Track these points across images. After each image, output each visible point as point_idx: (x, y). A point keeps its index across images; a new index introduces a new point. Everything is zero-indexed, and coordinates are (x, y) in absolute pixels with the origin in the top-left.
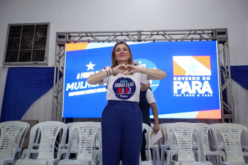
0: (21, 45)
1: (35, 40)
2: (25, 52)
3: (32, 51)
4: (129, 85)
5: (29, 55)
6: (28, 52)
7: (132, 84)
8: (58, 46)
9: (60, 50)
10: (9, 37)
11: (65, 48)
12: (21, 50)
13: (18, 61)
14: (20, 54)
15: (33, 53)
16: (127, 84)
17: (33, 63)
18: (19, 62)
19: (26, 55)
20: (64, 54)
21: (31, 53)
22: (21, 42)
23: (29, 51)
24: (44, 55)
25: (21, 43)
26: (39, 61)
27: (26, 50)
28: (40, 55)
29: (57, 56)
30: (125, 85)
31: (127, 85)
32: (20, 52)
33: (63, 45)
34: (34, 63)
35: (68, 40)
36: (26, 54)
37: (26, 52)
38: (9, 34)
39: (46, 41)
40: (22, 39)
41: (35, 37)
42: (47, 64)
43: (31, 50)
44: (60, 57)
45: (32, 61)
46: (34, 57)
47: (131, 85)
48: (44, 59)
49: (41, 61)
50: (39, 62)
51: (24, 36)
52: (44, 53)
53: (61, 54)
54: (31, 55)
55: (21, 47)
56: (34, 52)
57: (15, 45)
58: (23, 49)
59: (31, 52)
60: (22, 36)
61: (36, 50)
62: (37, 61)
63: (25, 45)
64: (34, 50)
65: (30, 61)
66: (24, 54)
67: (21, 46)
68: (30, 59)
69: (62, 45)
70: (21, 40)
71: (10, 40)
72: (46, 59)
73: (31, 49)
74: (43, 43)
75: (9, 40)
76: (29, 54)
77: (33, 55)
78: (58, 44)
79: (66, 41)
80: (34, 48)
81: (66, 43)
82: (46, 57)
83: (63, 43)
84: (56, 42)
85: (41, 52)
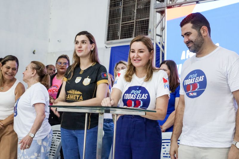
0: (122, 16)
1: (137, 7)
2: (126, 26)
3: (135, 22)
4: (141, 97)
5: (131, 29)
6: (130, 25)
7: (145, 97)
10: (110, 8)
11: (165, 16)
12: (123, 23)
13: (119, 38)
14: (122, 28)
16: (138, 96)
18: (121, 38)
19: (128, 29)
21: (133, 26)
22: (123, 12)
23: (132, 23)
24: (147, 27)
25: (123, 14)
27: (128, 22)
28: (144, 27)
29: (156, 28)
32: (122, 26)
35: (170, 3)
36: (128, 27)
37: (128, 25)
38: (111, 3)
39: (150, 7)
40: (123, 8)
41: (137, 3)
43: (133, 22)
44: (162, 28)
46: (137, 31)
48: (148, 32)
51: (125, 4)
52: (148, 24)
55: (122, 20)
56: (136, 24)
57: (116, 17)
58: (125, 21)
59: (133, 24)
60: (124, 4)
61: (138, 21)
63: (127, 16)
64: (136, 22)
65: (132, 37)
66: (126, 27)
67: (122, 18)
68: (132, 34)
70: (123, 10)
71: (112, 11)
72: (150, 32)
73: (134, 20)
74: (147, 9)
75: (110, 12)
76: (131, 27)
77: (136, 28)
78: (157, 12)
79: (166, 6)
80: (137, 19)
81: (166, 8)
82: (150, 29)
83: (162, 9)
84: (154, 9)
85: (144, 23)
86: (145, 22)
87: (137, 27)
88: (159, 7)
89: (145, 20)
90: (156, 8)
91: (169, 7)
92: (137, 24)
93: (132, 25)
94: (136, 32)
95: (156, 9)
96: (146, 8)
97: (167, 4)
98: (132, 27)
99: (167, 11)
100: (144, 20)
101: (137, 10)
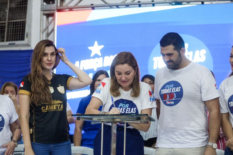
1: (10, 5)
4: (130, 111)
7: (134, 111)
8: (45, 17)
9: (48, 23)
11: (54, 20)
15: (8, 28)
16: (127, 110)
17: (7, 43)
20: (53, 30)
21: (5, 28)
23: (2, 24)
24: (23, 30)
26: (17, 40)
28: (19, 31)
29: (43, 33)
30: (125, 110)
31: (128, 112)
33: (52, 15)
34: (10, 44)
35: (60, 6)
39: (27, 7)
42: (28, 45)
43: (5, 23)
44: (48, 34)
45: (7, 41)
46: (9, 34)
47: (132, 112)
48: (24, 37)
49: (19, 40)
50: (17, 42)
52: (25, 27)
53: (50, 29)
54: (4, 31)
56: (8, 25)
59: (5, 26)
61: (11, 22)
62: (15, 40)
64: (9, 23)
65: (3, 41)
68: (4, 38)
69: (50, 15)
72: (27, 36)
73: (5, 20)
76: (2, 28)
77: (8, 30)
78: (44, 14)
79: (56, 9)
80: (9, 19)
81: (56, 11)
82: (27, 33)
83: (51, 12)
84: (41, 11)
85: (19, 26)
86: (20, 24)
87: (10, 29)
88: (47, 9)
89: (21, 22)
90: (44, 9)
91: (59, 11)
92: (10, 26)
93: (2, 26)
94: (7, 35)
95: (44, 11)
96: (21, 8)
97: (57, 6)
98: (3, 30)
99: (57, 14)
100: (18, 22)
101: (10, 9)
